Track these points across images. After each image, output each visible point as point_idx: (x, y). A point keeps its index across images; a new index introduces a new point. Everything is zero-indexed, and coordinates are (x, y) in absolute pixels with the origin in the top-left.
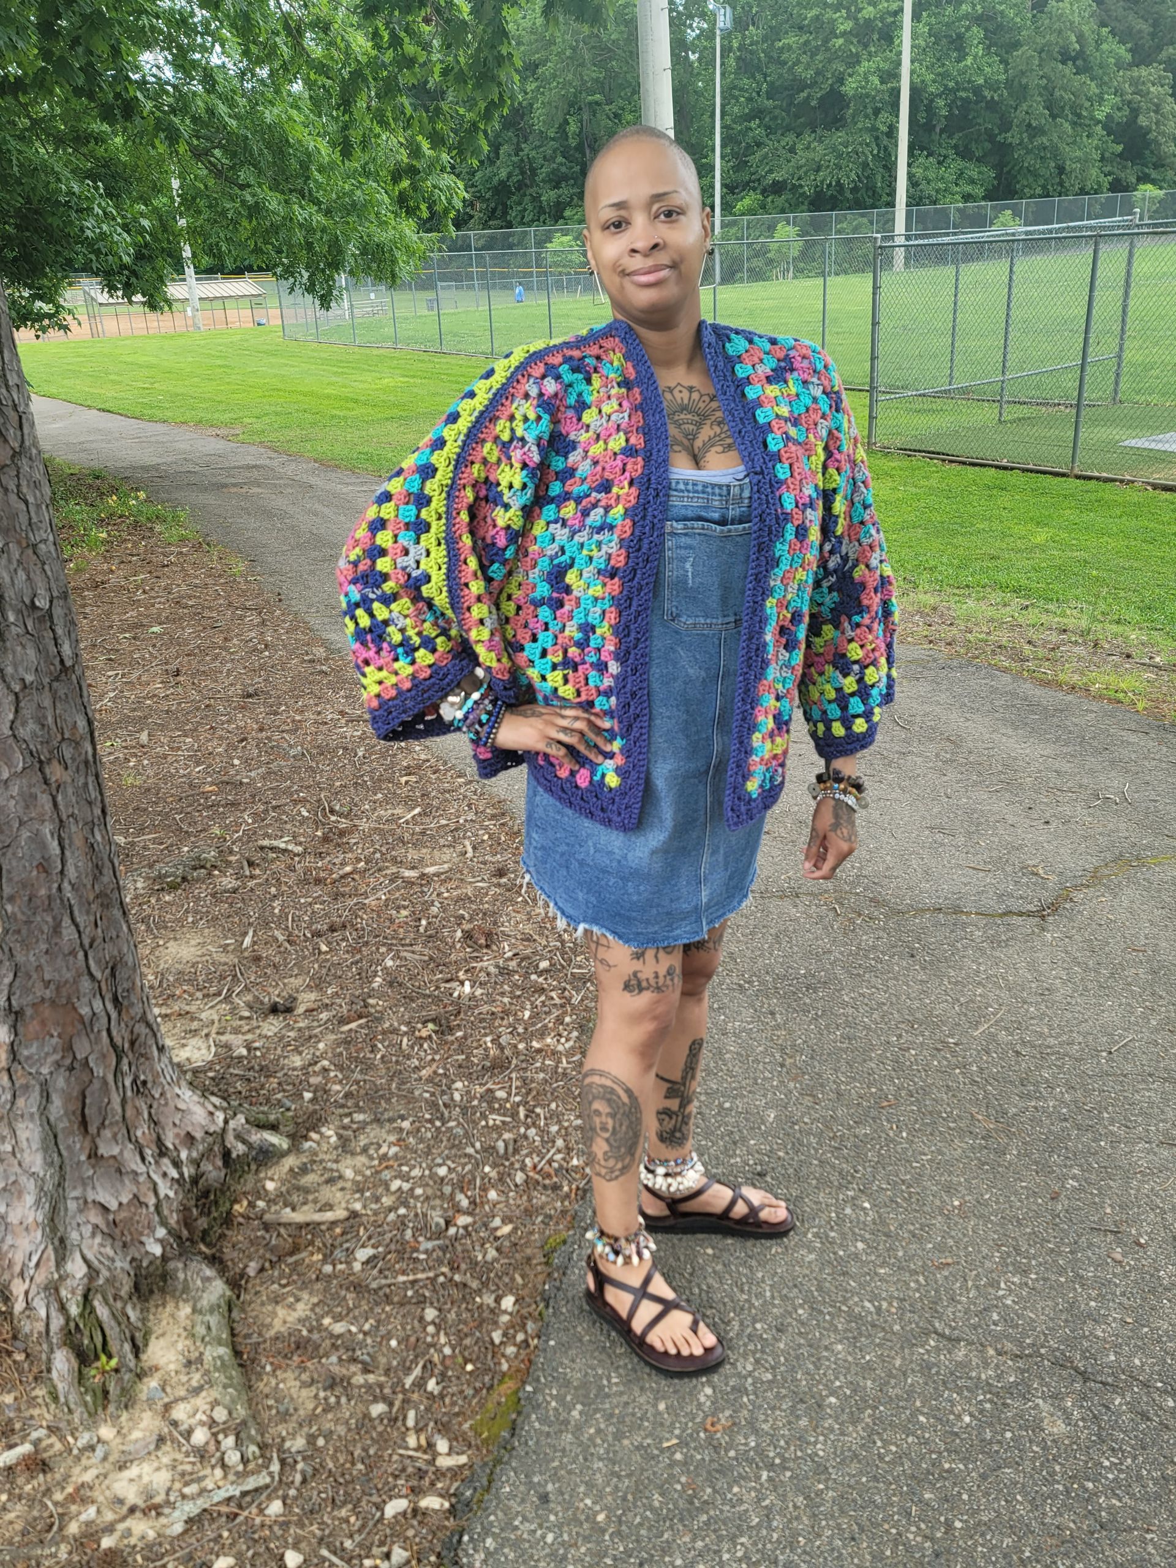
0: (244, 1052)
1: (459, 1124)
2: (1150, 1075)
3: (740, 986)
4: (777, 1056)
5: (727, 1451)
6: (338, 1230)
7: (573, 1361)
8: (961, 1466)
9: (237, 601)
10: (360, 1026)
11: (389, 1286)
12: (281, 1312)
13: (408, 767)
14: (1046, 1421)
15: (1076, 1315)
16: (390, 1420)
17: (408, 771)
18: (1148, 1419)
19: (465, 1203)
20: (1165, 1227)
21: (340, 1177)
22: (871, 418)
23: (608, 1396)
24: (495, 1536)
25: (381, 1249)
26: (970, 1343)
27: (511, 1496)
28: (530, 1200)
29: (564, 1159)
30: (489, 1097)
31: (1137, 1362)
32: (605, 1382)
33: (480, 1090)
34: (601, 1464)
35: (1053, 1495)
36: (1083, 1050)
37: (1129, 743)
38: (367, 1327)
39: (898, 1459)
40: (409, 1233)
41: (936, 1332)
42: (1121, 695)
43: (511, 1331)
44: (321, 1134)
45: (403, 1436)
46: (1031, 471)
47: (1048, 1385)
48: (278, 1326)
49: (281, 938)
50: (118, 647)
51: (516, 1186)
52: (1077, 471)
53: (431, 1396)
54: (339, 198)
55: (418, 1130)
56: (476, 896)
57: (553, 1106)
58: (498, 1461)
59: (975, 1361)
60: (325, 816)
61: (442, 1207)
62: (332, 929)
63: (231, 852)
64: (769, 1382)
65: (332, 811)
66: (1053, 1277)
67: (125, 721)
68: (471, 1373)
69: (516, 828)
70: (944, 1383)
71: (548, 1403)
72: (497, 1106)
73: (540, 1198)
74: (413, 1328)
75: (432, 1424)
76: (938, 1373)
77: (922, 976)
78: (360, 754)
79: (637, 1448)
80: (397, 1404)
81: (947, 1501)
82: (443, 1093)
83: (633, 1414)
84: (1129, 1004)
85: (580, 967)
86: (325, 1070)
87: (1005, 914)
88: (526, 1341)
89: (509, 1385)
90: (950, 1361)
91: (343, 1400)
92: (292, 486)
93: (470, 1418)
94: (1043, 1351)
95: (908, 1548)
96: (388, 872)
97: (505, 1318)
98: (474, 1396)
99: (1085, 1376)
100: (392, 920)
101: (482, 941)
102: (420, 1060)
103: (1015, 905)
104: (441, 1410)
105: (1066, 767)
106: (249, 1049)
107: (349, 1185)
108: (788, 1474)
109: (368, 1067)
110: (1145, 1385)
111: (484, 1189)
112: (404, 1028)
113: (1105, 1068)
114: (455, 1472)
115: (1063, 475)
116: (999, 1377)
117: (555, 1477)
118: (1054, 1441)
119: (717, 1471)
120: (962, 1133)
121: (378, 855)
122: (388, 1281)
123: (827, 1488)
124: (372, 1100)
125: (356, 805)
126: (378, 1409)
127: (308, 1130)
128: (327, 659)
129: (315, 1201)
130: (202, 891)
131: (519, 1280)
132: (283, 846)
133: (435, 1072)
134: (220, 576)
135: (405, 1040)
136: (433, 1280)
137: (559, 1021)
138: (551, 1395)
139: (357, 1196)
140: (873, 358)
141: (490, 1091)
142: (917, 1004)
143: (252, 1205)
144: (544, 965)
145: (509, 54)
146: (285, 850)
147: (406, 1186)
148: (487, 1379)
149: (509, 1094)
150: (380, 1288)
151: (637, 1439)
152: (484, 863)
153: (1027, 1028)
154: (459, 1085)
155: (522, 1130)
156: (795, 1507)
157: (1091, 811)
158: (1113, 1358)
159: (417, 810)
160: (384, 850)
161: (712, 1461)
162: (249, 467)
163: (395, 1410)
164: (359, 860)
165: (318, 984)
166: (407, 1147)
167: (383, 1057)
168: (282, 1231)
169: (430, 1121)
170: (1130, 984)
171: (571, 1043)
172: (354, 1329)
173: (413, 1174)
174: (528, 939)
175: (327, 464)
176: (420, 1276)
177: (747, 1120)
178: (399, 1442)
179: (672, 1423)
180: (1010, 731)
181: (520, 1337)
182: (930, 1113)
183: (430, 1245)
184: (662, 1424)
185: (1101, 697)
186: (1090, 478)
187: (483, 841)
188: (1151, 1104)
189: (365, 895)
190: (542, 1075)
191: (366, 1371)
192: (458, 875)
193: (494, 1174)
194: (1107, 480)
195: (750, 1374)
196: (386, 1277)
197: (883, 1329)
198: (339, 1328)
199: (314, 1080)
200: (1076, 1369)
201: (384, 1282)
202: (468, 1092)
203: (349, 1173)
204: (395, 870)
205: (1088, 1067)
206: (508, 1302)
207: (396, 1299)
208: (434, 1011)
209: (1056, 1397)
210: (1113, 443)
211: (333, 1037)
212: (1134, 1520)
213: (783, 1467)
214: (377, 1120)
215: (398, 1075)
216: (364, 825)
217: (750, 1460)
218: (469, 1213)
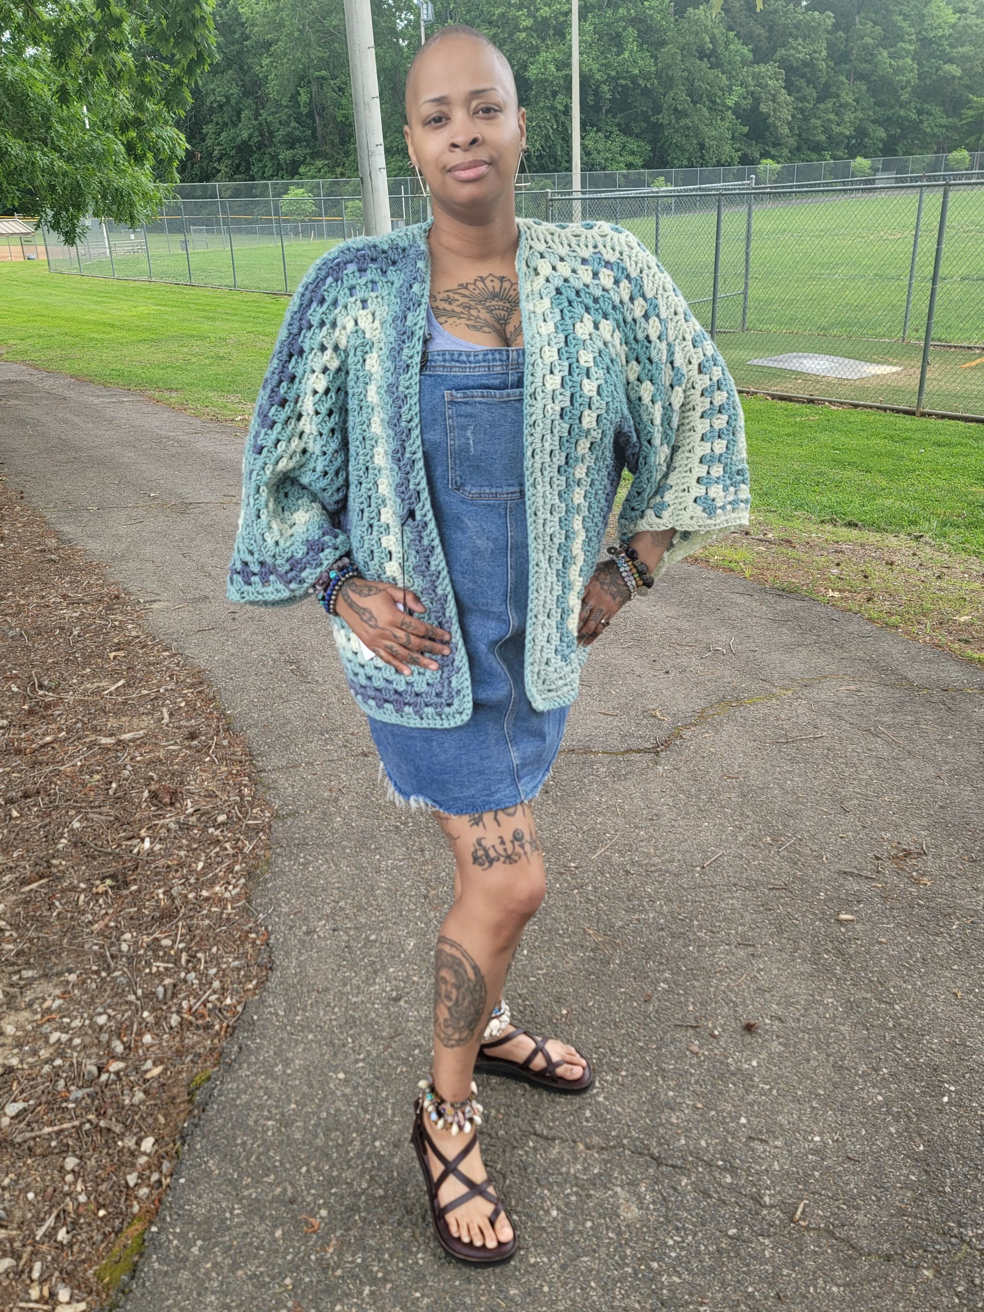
1: (124, 973)
2: (735, 885)
3: (397, 827)
4: (422, 889)
5: (334, 1270)
7: (200, 1197)
8: (545, 1260)
10: (41, 886)
11: (34, 1138)
13: (118, 644)
14: (622, 1208)
15: (657, 1105)
16: (15, 1274)
17: (118, 647)
18: (710, 1197)
19: (119, 1048)
20: (736, 1019)
21: (2, 1034)
23: (229, 1228)
25: (31, 1102)
26: (564, 1141)
28: (182, 1041)
29: (218, 999)
30: (155, 945)
31: (703, 1143)
32: (228, 1215)
33: (147, 939)
34: (213, 1298)
35: (622, 1279)
36: (681, 866)
37: (737, 604)
40: (62, 1083)
41: (535, 1134)
42: (733, 565)
43: (147, 1173)
45: (27, 1289)
47: (626, 1173)
51: (171, 1028)
53: (61, 1246)
54: (79, 146)
55: (84, 982)
56: (166, 759)
57: (214, 950)
58: (113, 1306)
59: (567, 1157)
60: (33, 691)
61: (98, 1054)
62: (26, 796)
64: (381, 1197)
65: (41, 686)
66: (640, 1073)
68: (102, 1219)
69: (211, 695)
70: (538, 1180)
71: (170, 1242)
72: (161, 953)
73: (191, 1038)
74: (52, 1178)
75: (57, 1274)
76: (533, 1172)
77: (553, 810)
78: (75, 633)
79: (250, 1278)
80: (25, 1256)
81: (530, 1294)
82: (112, 944)
83: (251, 1244)
84: (722, 824)
85: (255, 818)
87: (626, 752)
88: (159, 1182)
89: (138, 1226)
90: (545, 1159)
92: (47, 398)
93: (96, 1264)
94: (625, 1141)
96: (87, 740)
97: (143, 1160)
98: (102, 1242)
99: (658, 1161)
100: (84, 785)
101: (167, 800)
102: (94, 914)
103: (634, 743)
104: (68, 1259)
105: (686, 625)
107: (9, 1041)
108: (389, 1286)
109: (44, 924)
110: (709, 1164)
111: (140, 1034)
112: (83, 886)
113: (698, 881)
116: (585, 1170)
118: (628, 1226)
119: (322, 1291)
120: (574, 947)
121: (80, 725)
122: (33, 1134)
123: (423, 1296)
124: (43, 956)
125: (65, 680)
126: (5, 1264)
128: (57, 549)
131: (162, 1120)
133: (107, 926)
135: (82, 897)
136: (78, 1129)
137: (230, 869)
138: (174, 1234)
139: (16, 1051)
141: (157, 940)
142: (546, 834)
144: (222, 818)
145: (202, 17)
147: (65, 1037)
148: (117, 1222)
149: (174, 942)
150: (25, 1142)
151: (251, 1269)
152: (179, 728)
153: (637, 850)
154: (127, 936)
155: (183, 975)
157: (703, 661)
158: (683, 1142)
159: (122, 682)
160: (85, 719)
161: (319, 1282)
162: (10, 382)
163: (22, 1263)
164: (62, 730)
165: (5, 849)
166: (71, 999)
167: (59, 914)
169: (97, 972)
170: (723, 807)
171: (238, 890)
173: (73, 1025)
174: (211, 795)
175: (81, 380)
176: (65, 1126)
177: (389, 949)
178: (22, 1295)
179: (287, 1249)
181: (155, 1177)
182: (550, 931)
183: (80, 1094)
184: (277, 1251)
185: (717, 567)
187: (180, 708)
188: (733, 910)
189: (62, 762)
190: (207, 922)
192: (153, 740)
193: (151, 1019)
195: (364, 1192)
196: (32, 1130)
197: (490, 1135)
200: (652, 1156)
201: (28, 1135)
202: (136, 942)
203: (10, 1029)
204: (93, 738)
205: (684, 881)
206: (148, 1144)
207: (38, 1151)
208: (114, 867)
209: (633, 1183)
210: (743, 363)
211: (13, 898)
212: (691, 1294)
213: (385, 1280)
214: (45, 975)
215: (72, 930)
216: (70, 698)
217: (355, 1277)
218: (122, 1058)
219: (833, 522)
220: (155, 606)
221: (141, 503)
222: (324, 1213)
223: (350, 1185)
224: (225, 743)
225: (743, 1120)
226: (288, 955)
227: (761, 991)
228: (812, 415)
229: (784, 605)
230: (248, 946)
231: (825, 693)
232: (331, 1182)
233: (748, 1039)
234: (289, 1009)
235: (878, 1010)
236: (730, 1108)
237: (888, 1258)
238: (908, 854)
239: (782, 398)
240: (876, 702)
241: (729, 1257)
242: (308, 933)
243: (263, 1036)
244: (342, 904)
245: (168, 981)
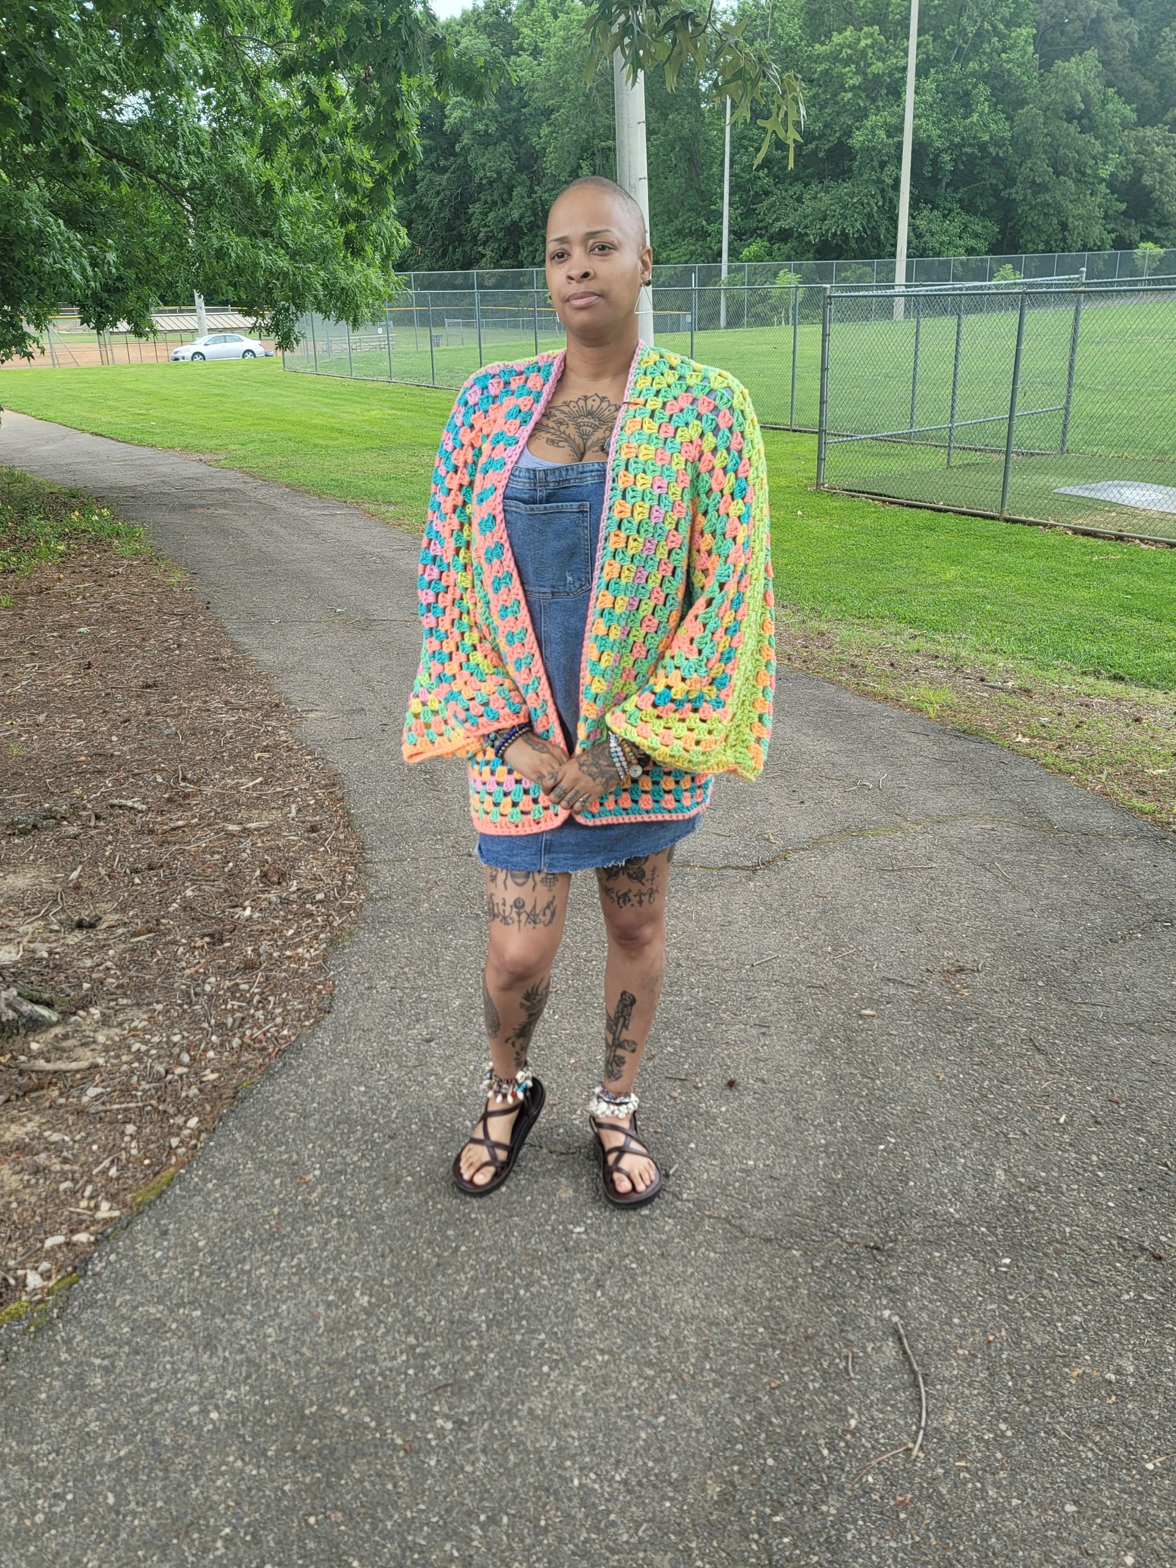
0: (46, 955)
1: (203, 1007)
2: (776, 981)
5: (313, 1207)
6: (78, 1076)
7: (223, 1154)
9: (166, 607)
10: (148, 939)
11: (105, 1112)
12: (14, 1128)
13: (266, 746)
16: (71, 1192)
17: (265, 750)
19: (186, 1058)
20: (723, 1077)
21: (94, 1042)
22: (820, 459)
23: (240, 1175)
24: (118, 1253)
25: (108, 1089)
27: (142, 1231)
28: (239, 1058)
29: (277, 1031)
30: (234, 990)
32: (241, 1167)
33: (228, 983)
34: (216, 1214)
35: (541, 1233)
36: (732, 964)
37: (907, 743)
38: (78, 1137)
39: (441, 1212)
40: (135, 1078)
43: (188, 1139)
44: (88, 1013)
45: (78, 1202)
46: (964, 513)
48: (8, 1137)
49: (103, 872)
50: (44, 643)
51: (232, 1048)
52: (1006, 515)
53: (110, 1179)
55: (168, 1011)
56: (285, 847)
57: (284, 995)
58: (140, 1213)
60: (176, 782)
61: (167, 1062)
62: (150, 868)
63: (85, 808)
64: (366, 1167)
65: (184, 779)
67: (31, 703)
68: (146, 1165)
69: (341, 795)
71: (193, 1179)
72: (238, 995)
73: (246, 1057)
74: (114, 1138)
75: (103, 1194)
78: (228, 735)
79: (247, 1205)
80: (81, 1183)
81: (463, 1236)
82: (198, 985)
83: (254, 1186)
84: (789, 934)
85: (351, 899)
86: (108, 969)
87: (724, 868)
88: (195, 1146)
89: (172, 1170)
91: (41, 1181)
92: (256, 509)
93: (133, 1191)
95: (420, 1261)
96: (217, 826)
97: (186, 1132)
98: (142, 1179)
100: (204, 863)
101: (275, 879)
102: (188, 962)
103: (734, 861)
104: (114, 1188)
105: (844, 760)
106: (50, 953)
107: (99, 1047)
108: (353, 1220)
109: (144, 967)
111: (205, 1051)
112: (184, 941)
113: (743, 976)
114: (106, 1221)
115: (993, 518)
116: (541, 1166)
117: (179, 1221)
119: (301, 1218)
121: (212, 814)
122: (105, 1109)
123: (378, 1228)
124: (138, 990)
125: (208, 775)
126: (63, 1186)
127: (78, 1008)
128: (229, 658)
129: (68, 1058)
130: (48, 837)
131: (208, 1108)
132: (129, 803)
133: (197, 971)
134: (159, 586)
135: (181, 949)
136: (142, 1109)
137: (316, 937)
138: (197, 1175)
139: (103, 1054)
140: (822, 402)
141: (237, 985)
143: (14, 1058)
144: (320, 896)
146: (132, 808)
147: (144, 1048)
148: (157, 1168)
149: (251, 987)
150: (98, 1113)
151: (250, 1200)
152: (303, 822)
153: (696, 948)
154: (212, 980)
155: (252, 1011)
156: (349, 1238)
157: (845, 794)
159: (260, 779)
160: (219, 809)
161: (299, 1212)
162: (222, 490)
163: (78, 1186)
164: (194, 817)
165: (123, 908)
166: (155, 1023)
167: (158, 960)
168: (33, 1076)
169: (180, 1005)
170: (799, 920)
171: (318, 952)
172: (67, 1138)
173: (153, 1040)
174: (316, 878)
175: (296, 490)
176: (131, 1106)
178: (74, 1204)
179: (281, 1191)
180: (810, 732)
181: (193, 1142)
183: (147, 1087)
184: (273, 1192)
186: (1015, 521)
187: (309, 805)
188: (764, 1000)
189: (189, 843)
190: (284, 974)
191: (65, 1161)
192: (277, 831)
193: (217, 1041)
194: (1031, 524)
195: (354, 1163)
196: (105, 1106)
198: (55, 1137)
199: (94, 976)
201: (101, 1108)
202: (218, 985)
203: (101, 1038)
204: (222, 825)
206: (193, 1122)
207: (107, 1120)
208: (214, 928)
210: (1048, 490)
211: (122, 946)
212: (592, 1246)
213: (351, 1217)
214: (138, 1004)
215: (167, 975)
216: (208, 790)
217: (327, 1212)
218: (188, 1066)
219: (1097, 674)
220: (311, 715)
221: (325, 618)
222: (317, 1173)
223: (344, 1158)
224: (342, 837)
225: (692, 1145)
226: (346, 1002)
227: (757, 1060)
228: (1115, 553)
229: (958, 746)
230: (314, 995)
231: (953, 831)
232: (330, 1154)
233: (728, 1092)
234: (335, 1040)
235: (859, 1082)
236: (685, 1136)
237: (768, 1240)
238: (961, 970)
239: (1086, 533)
240: (1005, 840)
241: (634, 1228)
242: (369, 988)
243: (305, 1058)
244: (406, 970)
245: (238, 1015)
